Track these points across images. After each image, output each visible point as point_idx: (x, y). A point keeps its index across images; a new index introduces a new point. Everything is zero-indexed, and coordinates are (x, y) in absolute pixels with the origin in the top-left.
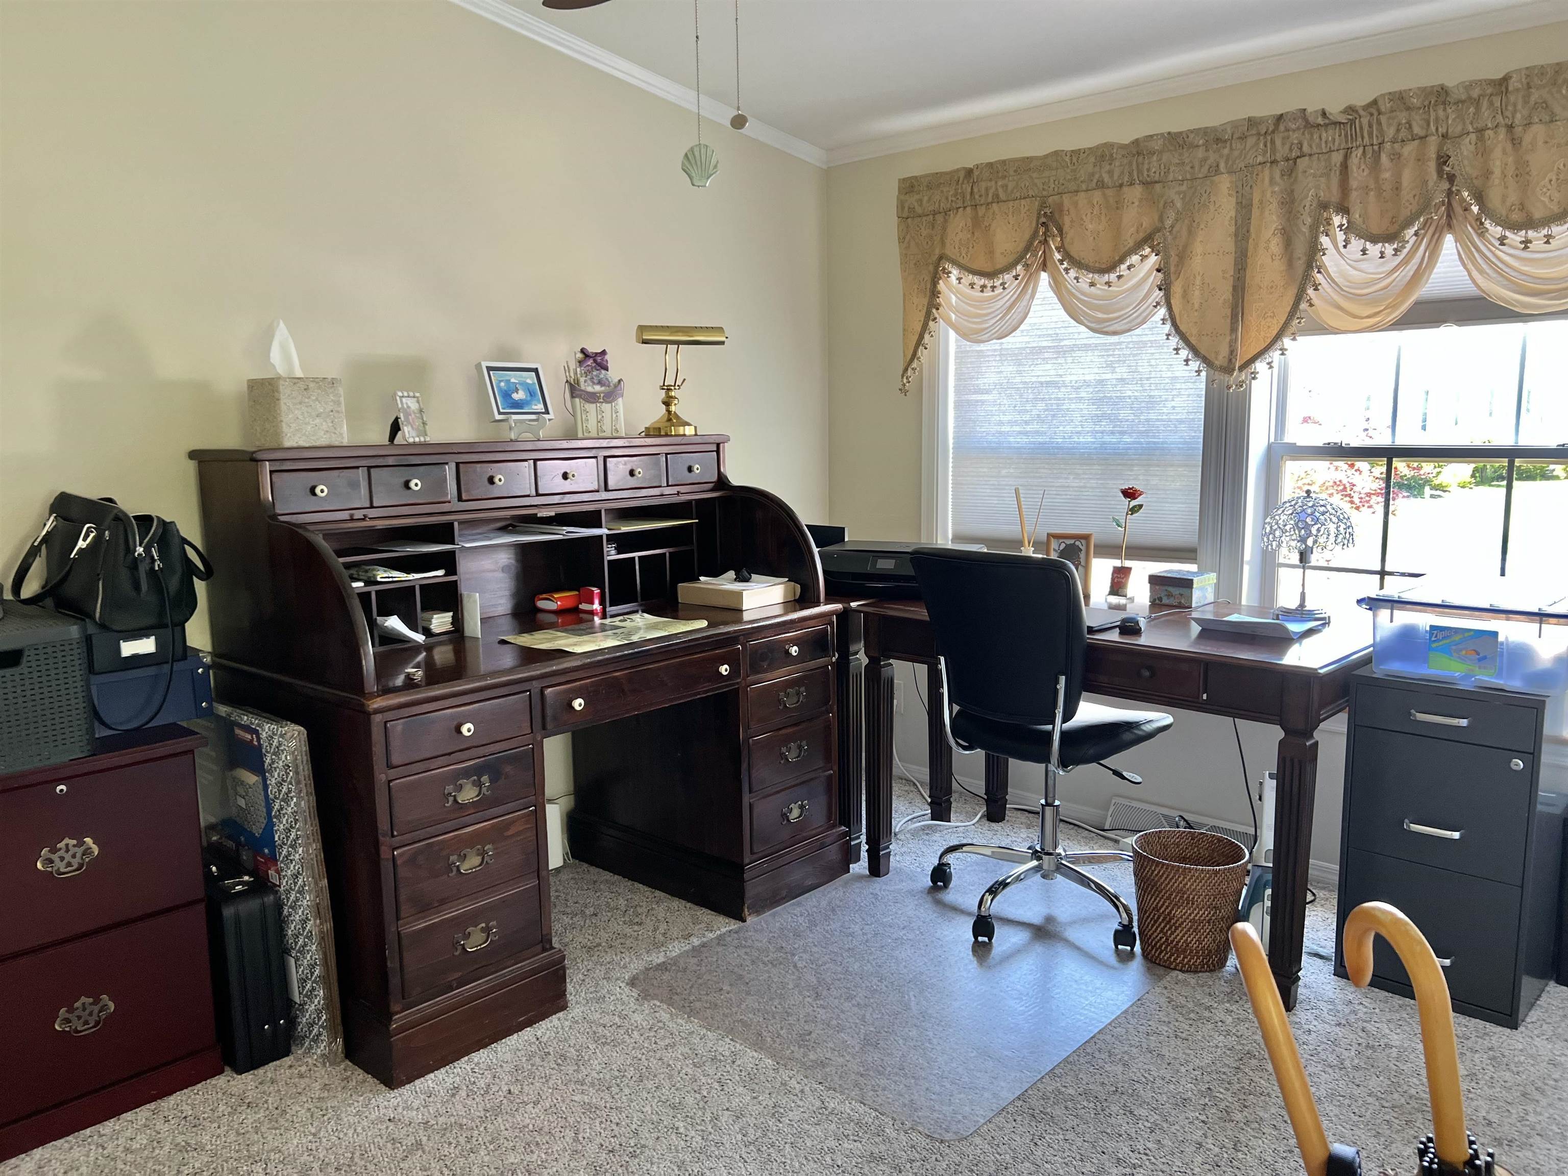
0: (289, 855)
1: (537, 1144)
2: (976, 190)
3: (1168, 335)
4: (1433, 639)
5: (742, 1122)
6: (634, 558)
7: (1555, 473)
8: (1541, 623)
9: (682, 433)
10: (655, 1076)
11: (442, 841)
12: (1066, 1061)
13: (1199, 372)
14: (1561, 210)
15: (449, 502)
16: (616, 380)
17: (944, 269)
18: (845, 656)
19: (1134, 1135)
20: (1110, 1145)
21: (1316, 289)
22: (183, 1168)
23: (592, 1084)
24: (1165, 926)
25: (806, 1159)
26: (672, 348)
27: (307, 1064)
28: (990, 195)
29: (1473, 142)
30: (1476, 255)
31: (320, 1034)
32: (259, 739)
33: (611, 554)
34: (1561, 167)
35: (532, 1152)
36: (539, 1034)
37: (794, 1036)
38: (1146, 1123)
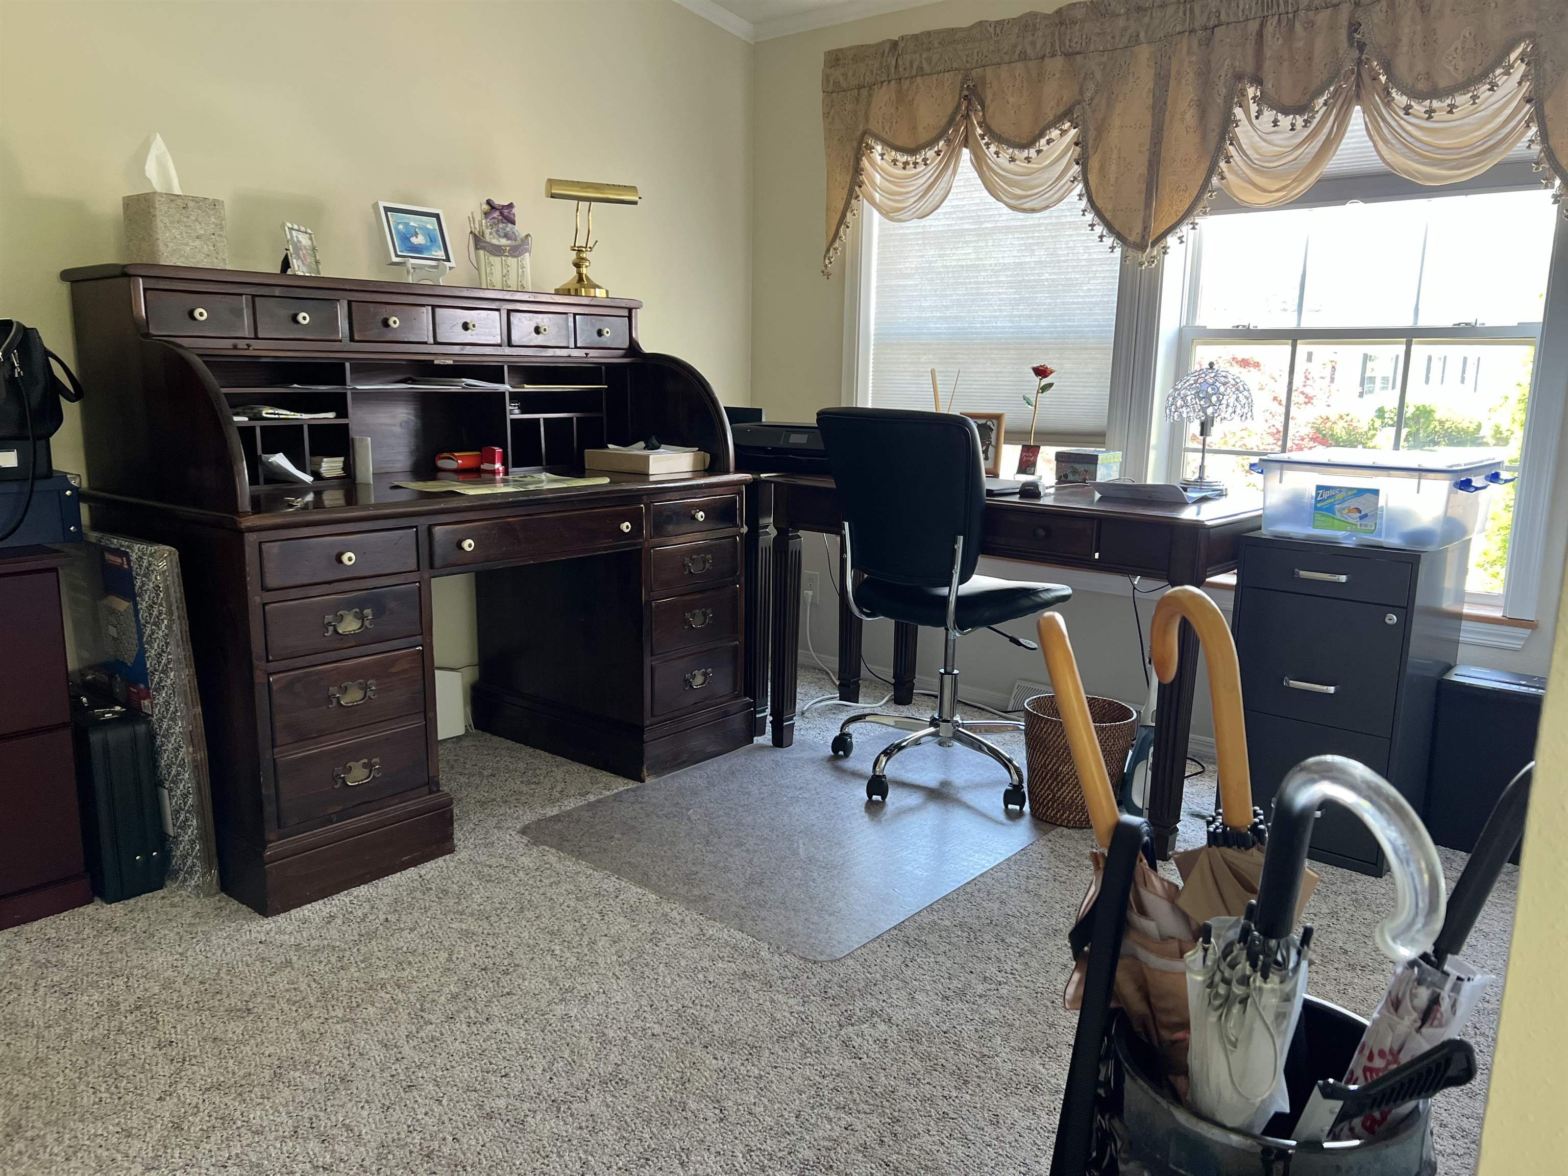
0: (161, 681)
1: (410, 963)
2: (900, 62)
3: (1084, 211)
4: (1319, 499)
5: (618, 946)
6: (538, 419)
7: (1485, 440)
8: (1420, 479)
9: (593, 295)
10: (537, 908)
11: (320, 671)
12: (945, 898)
13: (1112, 248)
14: (1465, 79)
15: (341, 341)
16: (524, 235)
17: (867, 144)
18: (754, 529)
19: (1003, 959)
20: (979, 967)
21: (1228, 162)
22: (40, 981)
23: (472, 914)
24: (1052, 783)
25: (679, 976)
26: (583, 205)
27: (181, 896)
28: (915, 67)
29: (1384, 9)
30: (1382, 124)
31: (194, 865)
32: (129, 561)
33: (514, 413)
34: (1467, 35)
35: (403, 969)
36: (423, 872)
37: (681, 876)
38: (1016, 949)
